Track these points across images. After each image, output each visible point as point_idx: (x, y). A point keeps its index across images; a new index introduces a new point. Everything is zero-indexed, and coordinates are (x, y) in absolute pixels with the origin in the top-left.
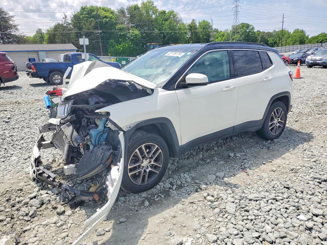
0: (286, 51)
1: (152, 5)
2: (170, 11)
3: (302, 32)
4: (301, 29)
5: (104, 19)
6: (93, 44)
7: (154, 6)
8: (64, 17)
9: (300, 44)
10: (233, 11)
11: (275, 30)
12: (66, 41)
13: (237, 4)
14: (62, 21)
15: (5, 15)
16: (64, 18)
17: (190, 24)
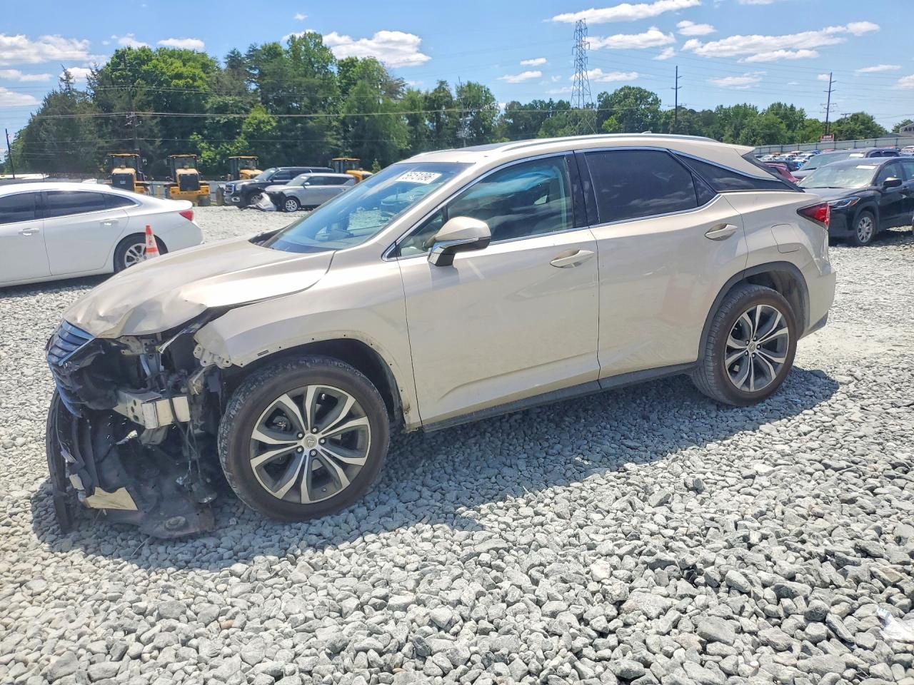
1: (317, 44)
2: (364, 60)
5: (175, 82)
7: (324, 45)
8: (64, 78)
10: (574, 57)
13: (583, 38)
14: (60, 86)
16: (64, 81)
17: (431, 91)
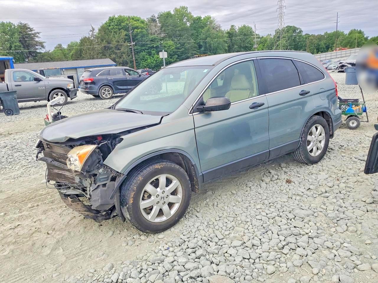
0: (342, 56)
1: (186, 11)
2: (206, 17)
3: (360, 32)
4: (359, 30)
5: (136, 30)
6: (124, 58)
7: (188, 12)
9: (358, 47)
10: (277, 13)
11: (327, 32)
12: (95, 56)
13: (282, 4)
14: (89, 34)
15: (30, 31)
16: (91, 31)
17: (229, 30)
